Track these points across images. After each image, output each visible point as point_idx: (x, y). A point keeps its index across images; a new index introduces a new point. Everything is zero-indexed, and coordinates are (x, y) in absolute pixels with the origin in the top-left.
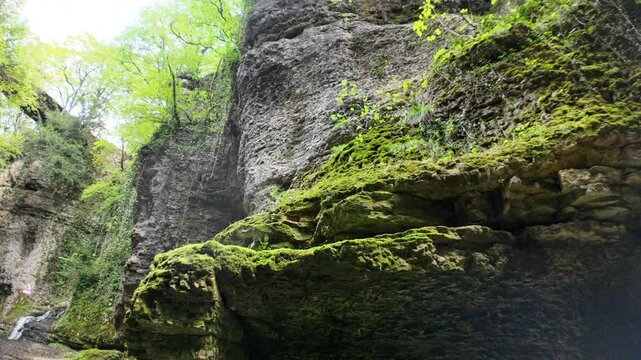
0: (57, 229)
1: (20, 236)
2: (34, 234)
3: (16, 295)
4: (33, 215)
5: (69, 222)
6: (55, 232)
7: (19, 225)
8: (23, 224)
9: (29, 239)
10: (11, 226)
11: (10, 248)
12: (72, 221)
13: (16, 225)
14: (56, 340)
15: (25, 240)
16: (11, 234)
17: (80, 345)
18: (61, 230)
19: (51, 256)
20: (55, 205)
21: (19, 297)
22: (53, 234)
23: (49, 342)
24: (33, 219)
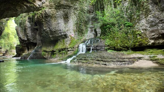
0: (75, 12)
1: (62, 17)
2: (67, 15)
3: (70, 37)
4: (65, 8)
5: (78, 9)
6: (75, 14)
7: (60, 13)
8: (62, 12)
9: (66, 18)
10: (57, 14)
11: (60, 22)
12: (79, 9)
13: (59, 13)
14: (109, 49)
15: (64, 18)
16: (58, 17)
17: (120, 49)
18: (77, 13)
19: (76, 22)
20: (72, 3)
21: (71, 38)
22: (74, 14)
23: (107, 50)
24: (65, 10)
